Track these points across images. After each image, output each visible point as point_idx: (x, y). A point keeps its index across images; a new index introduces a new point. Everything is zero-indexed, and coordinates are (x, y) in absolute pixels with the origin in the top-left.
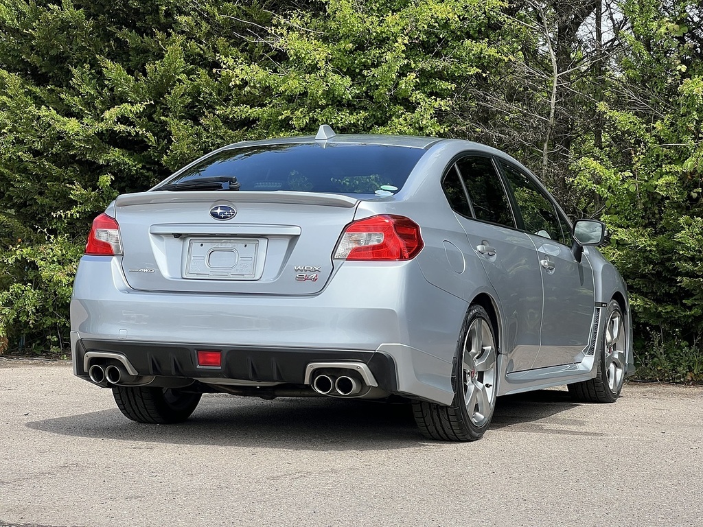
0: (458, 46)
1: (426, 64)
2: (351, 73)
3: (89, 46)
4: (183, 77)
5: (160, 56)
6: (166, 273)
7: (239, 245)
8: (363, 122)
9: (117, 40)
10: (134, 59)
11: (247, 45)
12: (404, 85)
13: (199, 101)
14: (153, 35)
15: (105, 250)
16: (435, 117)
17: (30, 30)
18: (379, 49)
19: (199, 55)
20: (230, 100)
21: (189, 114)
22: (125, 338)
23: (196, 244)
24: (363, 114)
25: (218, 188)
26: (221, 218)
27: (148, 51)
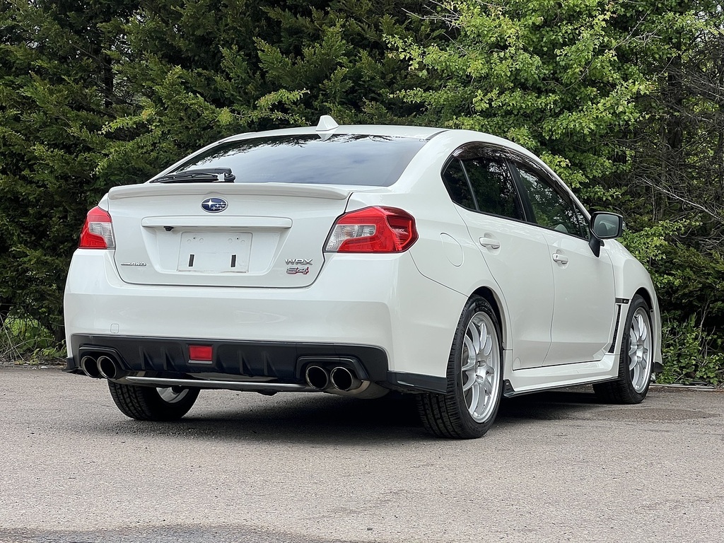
0: (659, 19)
1: (626, 41)
2: (538, 52)
3: (240, 27)
4: (344, 60)
5: (316, 37)
8: (552, 106)
9: (268, 19)
10: (287, 40)
11: (410, 23)
12: (599, 65)
13: (360, 85)
14: (309, 14)
16: (633, 101)
17: (178, 7)
18: (571, 24)
19: (359, 34)
20: (395, 83)
21: (348, 99)
24: (552, 97)
27: (302, 32)
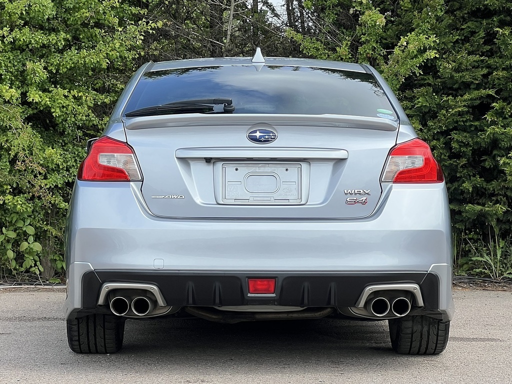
6: (198, 200)
7: (279, 170)
15: (116, 175)
22: (161, 268)
23: (230, 168)
25: (210, 110)
26: (261, 141)
